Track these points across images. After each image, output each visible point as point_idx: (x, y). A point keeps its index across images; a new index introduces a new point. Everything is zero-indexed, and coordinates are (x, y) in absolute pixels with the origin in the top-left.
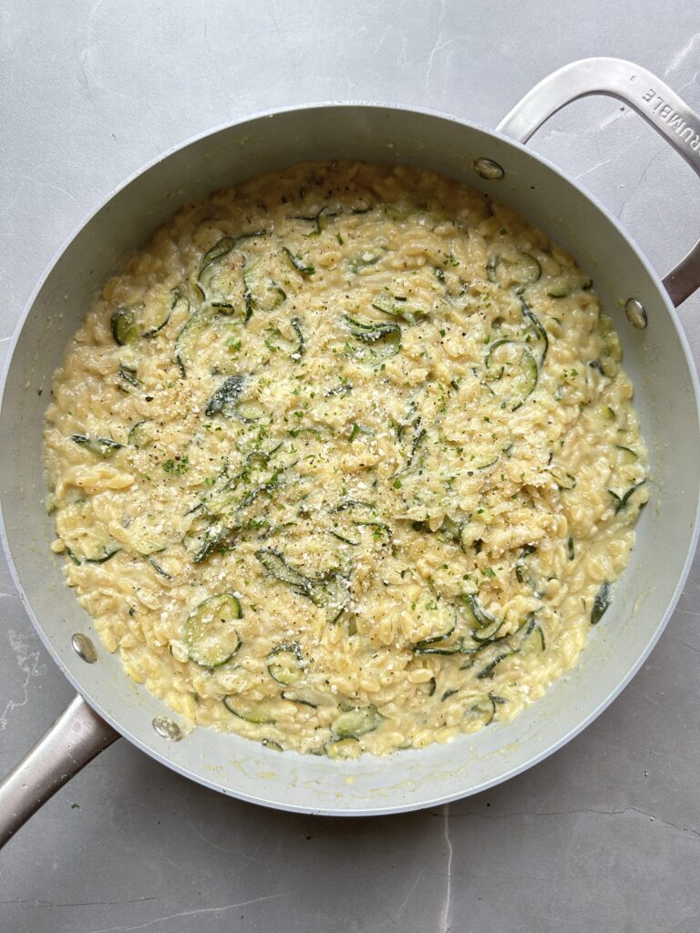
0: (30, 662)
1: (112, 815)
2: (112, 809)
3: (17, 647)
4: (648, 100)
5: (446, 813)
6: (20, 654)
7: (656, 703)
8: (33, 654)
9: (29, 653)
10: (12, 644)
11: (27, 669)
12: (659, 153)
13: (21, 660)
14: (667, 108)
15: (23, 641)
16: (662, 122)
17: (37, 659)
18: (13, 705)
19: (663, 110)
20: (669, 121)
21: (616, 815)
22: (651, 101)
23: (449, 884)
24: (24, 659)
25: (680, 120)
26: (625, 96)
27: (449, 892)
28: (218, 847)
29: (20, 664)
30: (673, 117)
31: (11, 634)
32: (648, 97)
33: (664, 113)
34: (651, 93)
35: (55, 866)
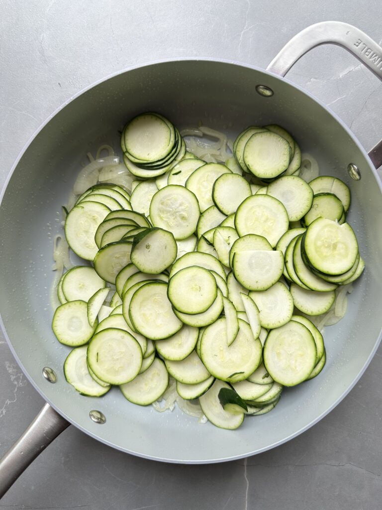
0: (17, 379)
1: (63, 462)
2: (63, 458)
3: (10, 371)
4: (357, 46)
5: (245, 463)
6: (12, 374)
7: (364, 406)
8: (19, 375)
9: (17, 374)
10: (8, 369)
11: (16, 383)
12: (374, 91)
13: (13, 378)
14: (369, 50)
15: (14, 367)
16: (366, 58)
17: (21, 377)
18: (9, 402)
19: (367, 52)
20: (371, 58)
21: (340, 467)
22: (359, 46)
23: (246, 502)
24: (14, 377)
25: (377, 57)
26: (344, 45)
27: (246, 506)
28: (120, 480)
29: (12, 380)
30: (373, 55)
31: (7, 364)
32: (357, 44)
33: (367, 53)
34: (360, 41)
35: (33, 488)
